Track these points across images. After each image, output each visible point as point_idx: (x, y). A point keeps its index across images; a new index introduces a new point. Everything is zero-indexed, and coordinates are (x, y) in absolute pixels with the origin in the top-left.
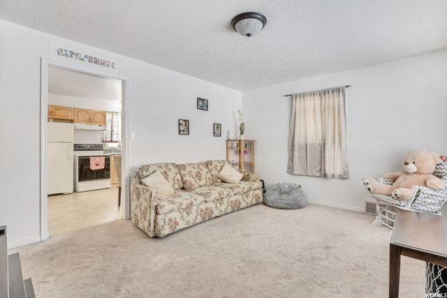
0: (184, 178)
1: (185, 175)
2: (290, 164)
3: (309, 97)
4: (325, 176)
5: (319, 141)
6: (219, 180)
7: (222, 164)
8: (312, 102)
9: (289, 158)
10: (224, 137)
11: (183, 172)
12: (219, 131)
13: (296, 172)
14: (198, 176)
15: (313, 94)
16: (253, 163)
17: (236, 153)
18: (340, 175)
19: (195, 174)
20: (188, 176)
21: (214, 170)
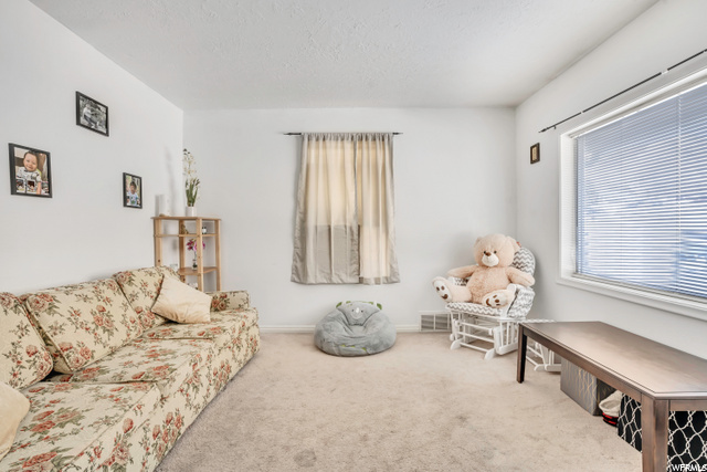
0: (57, 340)
1: (57, 329)
2: (299, 265)
3: (333, 143)
4: (361, 281)
5: (351, 221)
6: (159, 321)
7: (157, 278)
8: (339, 151)
9: (296, 254)
10: (149, 210)
11: (47, 320)
12: (137, 195)
13: (311, 279)
14: (103, 321)
15: (340, 137)
16: (217, 269)
17: (174, 248)
18: (386, 278)
19: (91, 319)
20: (69, 328)
21: (141, 295)
